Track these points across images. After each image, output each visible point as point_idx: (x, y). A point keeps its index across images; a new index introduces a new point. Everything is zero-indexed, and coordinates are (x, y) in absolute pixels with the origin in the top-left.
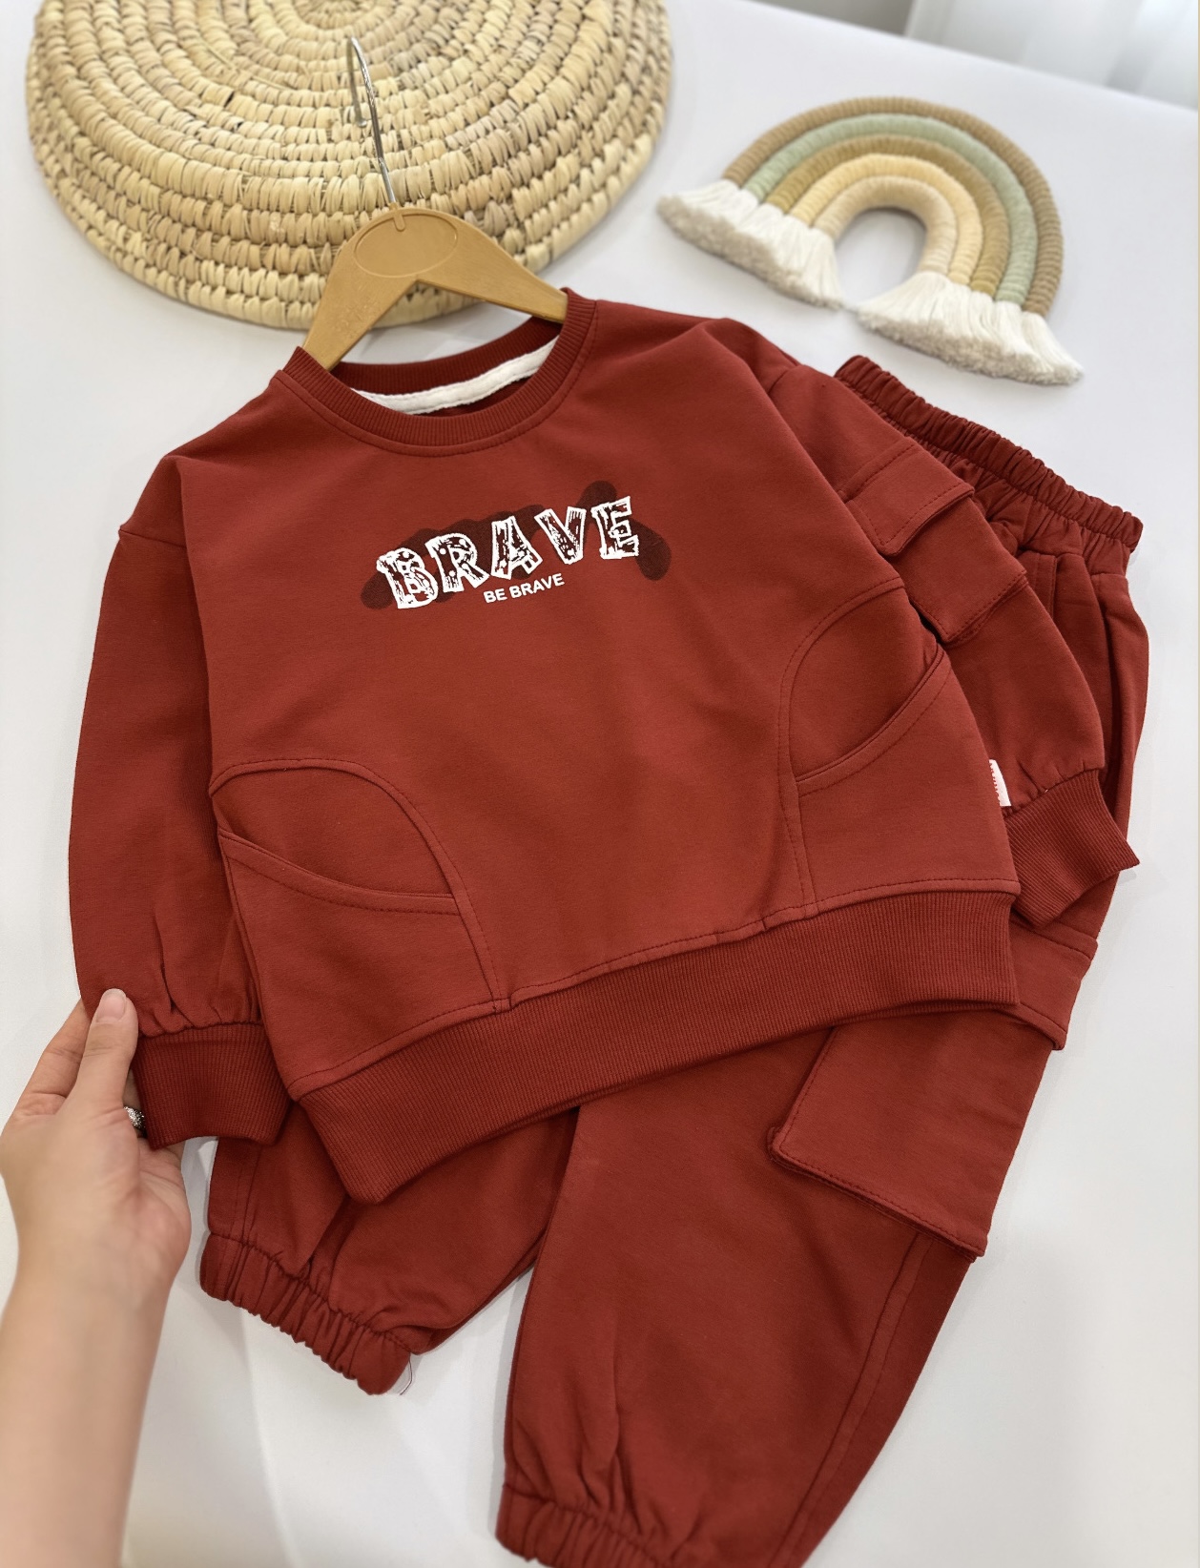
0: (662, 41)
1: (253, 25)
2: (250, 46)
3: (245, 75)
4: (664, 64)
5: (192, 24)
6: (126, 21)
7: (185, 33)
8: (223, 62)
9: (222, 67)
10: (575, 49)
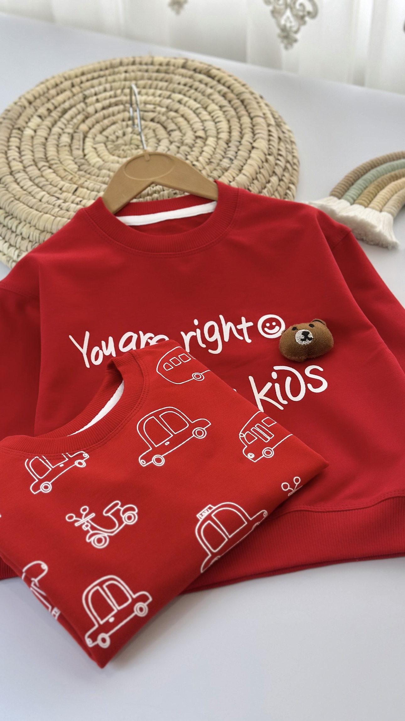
0: (294, 156)
1: (87, 157)
2: (85, 167)
3: (83, 180)
4: (295, 167)
5: (56, 158)
6: (23, 158)
7: (52, 162)
8: (72, 174)
9: (71, 176)
10: (249, 161)
